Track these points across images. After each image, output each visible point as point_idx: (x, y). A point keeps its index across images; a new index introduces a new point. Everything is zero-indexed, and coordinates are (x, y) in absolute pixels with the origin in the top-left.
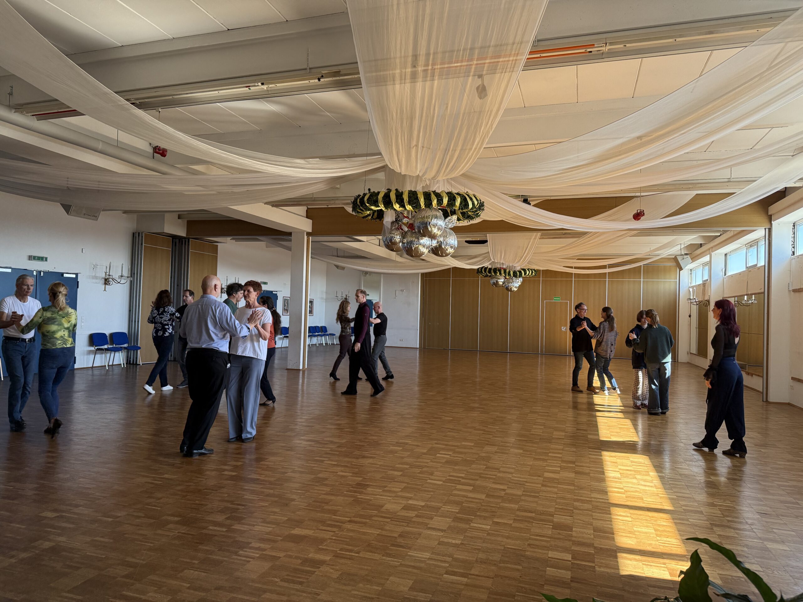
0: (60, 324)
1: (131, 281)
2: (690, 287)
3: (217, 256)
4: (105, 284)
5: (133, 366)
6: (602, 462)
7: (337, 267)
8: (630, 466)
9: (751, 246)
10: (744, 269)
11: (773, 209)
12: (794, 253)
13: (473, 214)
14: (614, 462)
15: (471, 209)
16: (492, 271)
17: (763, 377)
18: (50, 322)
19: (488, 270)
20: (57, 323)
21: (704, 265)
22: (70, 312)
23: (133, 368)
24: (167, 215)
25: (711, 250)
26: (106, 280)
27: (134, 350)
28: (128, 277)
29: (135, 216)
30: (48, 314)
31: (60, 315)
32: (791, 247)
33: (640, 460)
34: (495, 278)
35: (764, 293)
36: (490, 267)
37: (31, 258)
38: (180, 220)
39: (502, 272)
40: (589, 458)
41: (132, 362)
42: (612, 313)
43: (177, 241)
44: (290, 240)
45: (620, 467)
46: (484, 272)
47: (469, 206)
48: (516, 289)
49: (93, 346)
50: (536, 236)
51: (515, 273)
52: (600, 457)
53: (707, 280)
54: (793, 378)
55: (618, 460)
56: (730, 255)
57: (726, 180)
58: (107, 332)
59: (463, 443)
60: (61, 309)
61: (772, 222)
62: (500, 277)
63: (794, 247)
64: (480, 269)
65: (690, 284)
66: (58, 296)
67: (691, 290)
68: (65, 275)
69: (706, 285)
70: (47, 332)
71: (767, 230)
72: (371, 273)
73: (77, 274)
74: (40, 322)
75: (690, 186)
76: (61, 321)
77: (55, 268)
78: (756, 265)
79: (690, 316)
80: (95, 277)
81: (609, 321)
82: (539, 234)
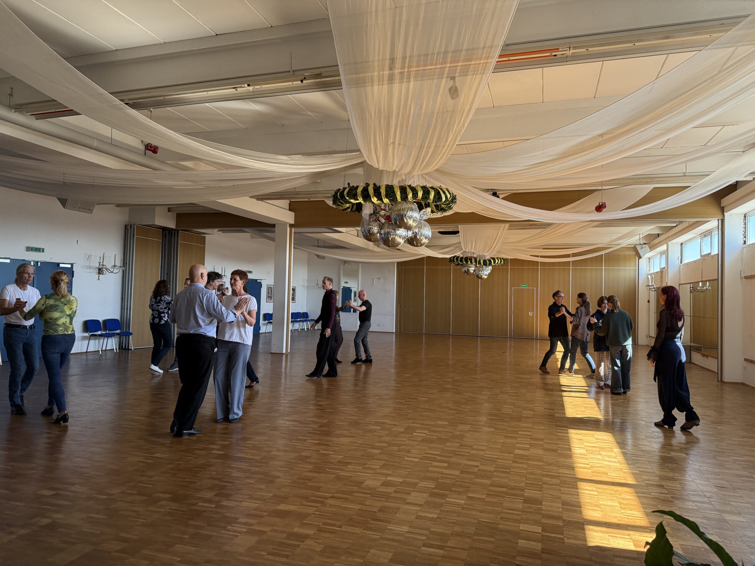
0: (63, 311)
1: (123, 271)
2: (648, 275)
3: (204, 248)
4: (99, 273)
5: (125, 351)
6: (569, 440)
7: (318, 256)
8: (595, 443)
9: (705, 236)
10: (699, 257)
11: (725, 201)
12: (745, 242)
13: (446, 206)
14: (580, 440)
15: (444, 202)
16: (464, 260)
17: (717, 358)
18: (53, 310)
19: (459, 258)
20: (59, 310)
21: (662, 253)
22: (71, 299)
23: (125, 353)
24: (157, 208)
25: (667, 240)
26: (99, 269)
27: (126, 336)
28: (120, 267)
29: (127, 209)
30: (51, 302)
31: (62, 303)
32: (742, 237)
33: (605, 438)
34: (466, 266)
35: (718, 279)
36: (461, 256)
37: (29, 249)
38: (169, 213)
39: (473, 261)
40: (557, 435)
41: (124, 347)
42: (587, 298)
43: (167, 232)
44: (274, 232)
45: (585, 444)
46: (456, 261)
47: (442, 199)
48: (486, 277)
49: (87, 332)
50: (505, 227)
51: (485, 261)
52: (567, 435)
53: (665, 268)
54: (746, 360)
55: (584, 438)
56: (685, 245)
57: (682, 174)
58: (101, 319)
59: (438, 422)
60: (63, 297)
61: (725, 214)
62: (471, 266)
63: (745, 237)
64: (452, 258)
65: (648, 272)
66: (60, 284)
67: (649, 277)
68: (61, 265)
69: (664, 272)
70: (50, 319)
71: (720, 221)
72: (349, 262)
73: (72, 265)
74: (43, 309)
75: (648, 180)
76: (63, 309)
77: (51, 258)
78: (710, 254)
79: (649, 302)
80: (89, 267)
81: (585, 307)
82: (507, 225)
